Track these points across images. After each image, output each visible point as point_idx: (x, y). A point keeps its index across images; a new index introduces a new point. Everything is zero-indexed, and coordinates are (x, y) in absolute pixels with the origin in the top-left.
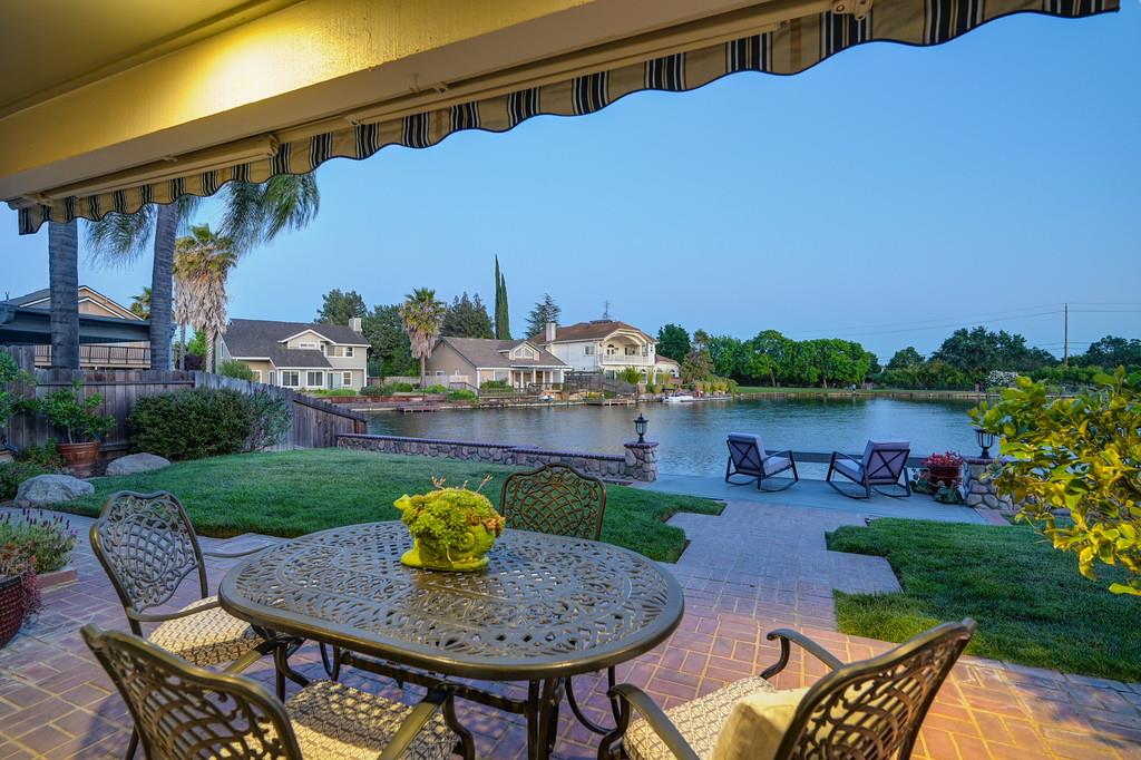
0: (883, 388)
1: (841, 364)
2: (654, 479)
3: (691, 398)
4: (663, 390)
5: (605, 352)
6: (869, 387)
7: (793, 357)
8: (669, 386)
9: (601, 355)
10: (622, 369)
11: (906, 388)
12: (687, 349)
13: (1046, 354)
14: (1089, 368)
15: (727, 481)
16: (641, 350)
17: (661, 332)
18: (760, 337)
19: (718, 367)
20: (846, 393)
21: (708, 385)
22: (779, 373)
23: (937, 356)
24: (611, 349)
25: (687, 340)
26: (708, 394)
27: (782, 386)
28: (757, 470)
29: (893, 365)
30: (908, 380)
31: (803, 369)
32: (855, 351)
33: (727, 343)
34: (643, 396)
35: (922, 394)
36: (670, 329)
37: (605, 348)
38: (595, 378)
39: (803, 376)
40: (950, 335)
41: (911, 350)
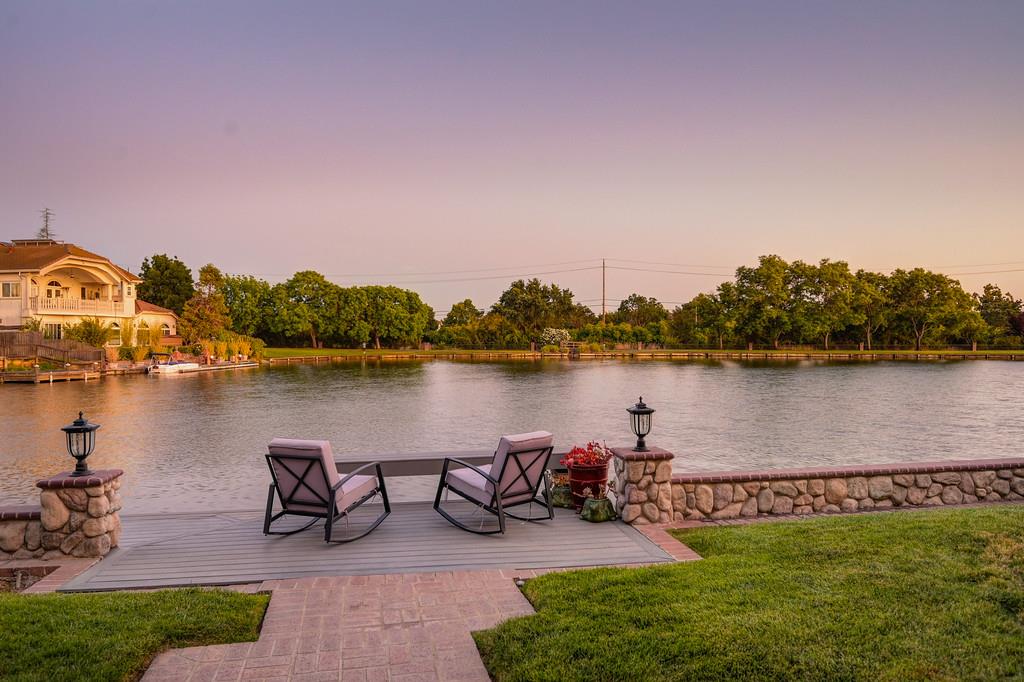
0: (442, 348)
1: (396, 318)
2: (113, 548)
3: (194, 366)
4: (150, 355)
5: (43, 293)
6: (427, 346)
7: (339, 309)
8: (159, 348)
9: (34, 299)
10: (78, 321)
11: (466, 348)
12: (189, 293)
13: (589, 311)
14: (621, 325)
15: (266, 531)
16: (110, 292)
17: (145, 266)
18: (296, 280)
19: (237, 320)
20: (404, 354)
21: (223, 347)
22: (321, 330)
23: (496, 310)
24: (54, 289)
25: (189, 279)
26: (222, 360)
27: (324, 346)
28: (325, 507)
29: (450, 321)
30: (468, 339)
31: (351, 323)
32: (412, 303)
33: (248, 286)
34: (114, 366)
35: (482, 354)
36: (161, 263)
37: (43, 287)
38: (23, 336)
39: (352, 333)
40: (507, 287)
41: (468, 303)
